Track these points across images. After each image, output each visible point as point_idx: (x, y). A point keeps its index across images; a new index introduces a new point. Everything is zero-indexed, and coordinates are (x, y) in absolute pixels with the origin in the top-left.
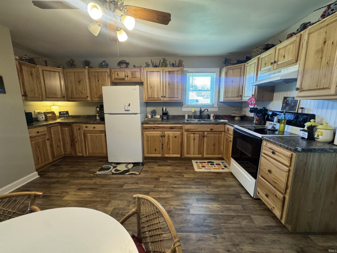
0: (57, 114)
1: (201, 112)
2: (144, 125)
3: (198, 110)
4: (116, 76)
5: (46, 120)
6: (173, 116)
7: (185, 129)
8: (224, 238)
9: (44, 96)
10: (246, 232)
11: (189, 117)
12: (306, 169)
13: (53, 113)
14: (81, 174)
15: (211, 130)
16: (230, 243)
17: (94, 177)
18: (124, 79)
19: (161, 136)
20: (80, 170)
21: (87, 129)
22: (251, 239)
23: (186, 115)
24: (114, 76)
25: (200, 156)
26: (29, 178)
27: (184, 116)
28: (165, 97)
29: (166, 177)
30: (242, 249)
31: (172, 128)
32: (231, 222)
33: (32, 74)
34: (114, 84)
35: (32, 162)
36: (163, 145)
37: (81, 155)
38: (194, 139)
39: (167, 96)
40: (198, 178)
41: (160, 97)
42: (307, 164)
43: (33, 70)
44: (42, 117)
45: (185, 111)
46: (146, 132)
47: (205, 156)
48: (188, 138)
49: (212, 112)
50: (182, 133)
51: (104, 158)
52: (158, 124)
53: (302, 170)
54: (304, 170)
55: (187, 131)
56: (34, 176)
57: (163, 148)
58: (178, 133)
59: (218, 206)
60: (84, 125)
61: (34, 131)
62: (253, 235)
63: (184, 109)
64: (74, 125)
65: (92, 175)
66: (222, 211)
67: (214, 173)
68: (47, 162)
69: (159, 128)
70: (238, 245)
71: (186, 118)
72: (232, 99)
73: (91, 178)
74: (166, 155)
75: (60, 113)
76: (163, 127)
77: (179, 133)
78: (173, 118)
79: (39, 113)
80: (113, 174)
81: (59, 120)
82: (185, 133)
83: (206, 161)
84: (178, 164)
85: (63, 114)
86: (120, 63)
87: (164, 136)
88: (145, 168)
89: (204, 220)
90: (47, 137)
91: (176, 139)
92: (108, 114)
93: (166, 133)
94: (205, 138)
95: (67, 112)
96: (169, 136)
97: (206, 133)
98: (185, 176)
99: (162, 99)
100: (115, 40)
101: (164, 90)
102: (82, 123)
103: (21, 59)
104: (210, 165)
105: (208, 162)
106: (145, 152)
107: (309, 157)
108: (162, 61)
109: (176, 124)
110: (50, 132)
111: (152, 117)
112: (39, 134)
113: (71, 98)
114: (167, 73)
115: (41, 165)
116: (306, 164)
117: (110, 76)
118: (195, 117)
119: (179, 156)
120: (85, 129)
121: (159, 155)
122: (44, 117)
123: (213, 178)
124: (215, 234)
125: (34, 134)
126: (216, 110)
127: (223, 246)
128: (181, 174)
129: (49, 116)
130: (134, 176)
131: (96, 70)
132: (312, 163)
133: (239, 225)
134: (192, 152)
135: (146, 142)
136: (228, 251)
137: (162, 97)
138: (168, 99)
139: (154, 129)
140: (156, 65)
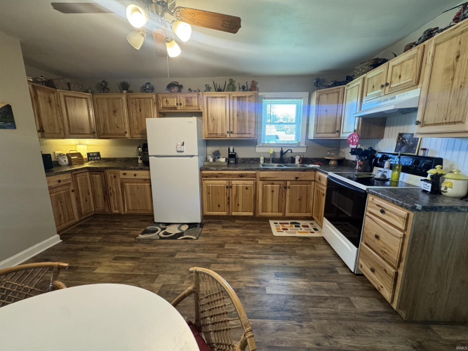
0: (85, 156)
1: (282, 153)
2: (204, 172)
3: (279, 150)
4: (165, 104)
5: (70, 164)
6: (243, 159)
7: (260, 178)
8: (313, 328)
9: (67, 132)
10: (343, 319)
11: (266, 160)
12: (428, 234)
13: (79, 155)
14: (118, 238)
16: (321, 335)
17: (136, 242)
18: (175, 108)
19: (227, 187)
20: (116, 233)
21: (125, 177)
22: (350, 329)
23: (262, 158)
24: (163, 104)
25: (281, 214)
26: (49, 243)
27: (258, 160)
28: (232, 133)
29: (234, 243)
30: (337, 342)
31: (241, 176)
32: (323, 305)
33: (50, 102)
34: (162, 114)
35: (52, 223)
36: (229, 198)
37: (117, 212)
38: (273, 191)
39: (236, 131)
40: (277, 245)
41: (225, 132)
42: (430, 228)
43: (52, 96)
44: (65, 161)
45: (260, 152)
46: (206, 182)
47: (288, 214)
48: (264, 189)
49: (298, 154)
50: (256, 183)
51: (149, 217)
52: (223, 170)
53: (423, 235)
54: (425, 236)
55: (263, 179)
56: (55, 240)
57: (229, 203)
58: (250, 183)
59: (305, 283)
60: (122, 172)
61: (54, 179)
62: (351, 324)
63: (258, 150)
64: (108, 172)
65: (133, 239)
66: (310, 291)
67: (300, 238)
68: (72, 222)
69: (225, 175)
70: (331, 337)
71: (262, 162)
72: (325, 135)
73: (131, 244)
74: (234, 214)
75: (88, 154)
76: (229, 175)
77: (252, 182)
78: (243, 162)
79: (60, 155)
80: (161, 238)
81: (87, 165)
82: (260, 183)
83: (289, 222)
84: (250, 225)
85: (93, 156)
86: (170, 86)
87: (231, 187)
88: (205, 230)
89: (285, 303)
90: (72, 188)
91: (248, 191)
92: (154, 156)
93: (233, 182)
94: (288, 190)
95: (98, 154)
96: (237, 187)
97: (289, 183)
98: (260, 242)
99: (228, 135)
100: (164, 55)
101: (231, 123)
102: (118, 168)
103: (35, 81)
104: (294, 227)
105: (291, 223)
106: (205, 210)
107: (432, 218)
108: (228, 82)
109: (248, 170)
110: (76, 181)
111: (214, 160)
112: (61, 183)
113: (104, 134)
114: (236, 99)
115: (64, 226)
116: (427, 227)
117: (157, 104)
118: (274, 161)
119: (251, 214)
120: (122, 176)
121: (224, 213)
122: (67, 159)
123: (298, 246)
124: (301, 322)
125: (54, 184)
126: (304, 150)
127: (311, 337)
128: (253, 239)
129: (75, 158)
130: (189, 241)
131: (137, 96)
132: (436, 226)
133: (333, 310)
134: (269, 209)
135: (206, 193)
136: (318, 345)
137: (228, 132)
138: (236, 136)
139: (217, 177)
140: (220, 88)
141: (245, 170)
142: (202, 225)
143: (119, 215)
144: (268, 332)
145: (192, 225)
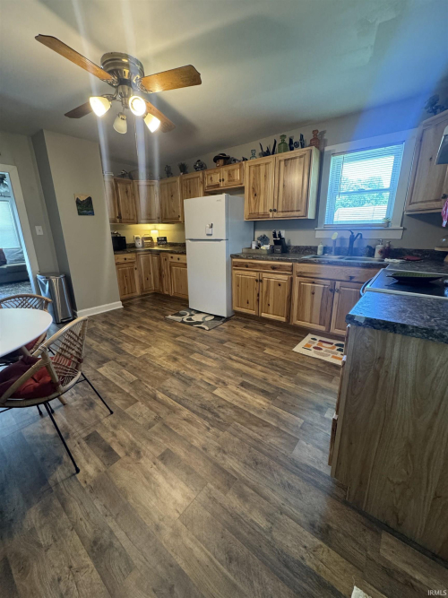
0: (155, 241)
1: (352, 239)
2: (234, 260)
3: (347, 235)
4: (210, 182)
5: (143, 247)
6: (296, 247)
7: (297, 273)
8: (218, 437)
12: (382, 373)
13: (151, 238)
15: (351, 278)
16: (217, 444)
17: (162, 320)
18: (218, 186)
19: (257, 281)
20: (157, 310)
21: (172, 260)
22: (255, 460)
23: (321, 246)
24: (208, 182)
25: (323, 328)
26: (114, 306)
27: (315, 249)
28: (275, 210)
29: (238, 344)
30: (224, 459)
31: (274, 268)
32: (254, 428)
33: (127, 192)
35: (117, 290)
36: (258, 295)
37: (166, 293)
38: (313, 293)
39: (280, 209)
40: (282, 360)
41: (268, 211)
43: (129, 187)
44: (139, 244)
45: (319, 237)
46: (236, 272)
48: (302, 290)
50: (292, 279)
52: (253, 259)
55: (300, 275)
56: (118, 305)
57: (258, 300)
58: (284, 278)
59: (264, 403)
60: (170, 255)
61: (122, 257)
62: (261, 457)
63: (319, 234)
65: (162, 317)
66: (260, 412)
68: (134, 295)
69: (256, 265)
70: (224, 452)
72: (423, 206)
73: (158, 320)
74: (263, 315)
75: (158, 238)
76: (260, 265)
77: (286, 277)
79: (137, 238)
80: (183, 322)
81: (156, 248)
82: (297, 279)
83: (336, 342)
84: (278, 333)
85: (162, 241)
86: (216, 159)
87: (261, 281)
88: (225, 326)
89: (219, 406)
90: (135, 266)
91: (281, 289)
92: (191, 240)
93: (264, 275)
94: (336, 295)
95: (165, 238)
96: (268, 282)
97: (338, 284)
98: (267, 351)
99: (271, 214)
101: (276, 197)
102: (172, 252)
104: (335, 350)
106: (234, 304)
109: (282, 260)
111: (257, 248)
112: (127, 261)
113: (165, 219)
114: (282, 163)
115: (127, 296)
117: (203, 183)
118: (338, 252)
119: (283, 319)
120: (170, 260)
121: (253, 313)
122: (141, 242)
124: (212, 426)
125: (122, 261)
127: (206, 441)
128: (262, 346)
129: (147, 241)
133: (260, 438)
134: (307, 317)
135: (235, 287)
136: (204, 449)
137: (271, 211)
138: (281, 215)
139: (247, 267)
140: (268, 151)
141: (278, 260)
142: (227, 319)
143: (168, 296)
144: (177, 416)
145: (217, 318)
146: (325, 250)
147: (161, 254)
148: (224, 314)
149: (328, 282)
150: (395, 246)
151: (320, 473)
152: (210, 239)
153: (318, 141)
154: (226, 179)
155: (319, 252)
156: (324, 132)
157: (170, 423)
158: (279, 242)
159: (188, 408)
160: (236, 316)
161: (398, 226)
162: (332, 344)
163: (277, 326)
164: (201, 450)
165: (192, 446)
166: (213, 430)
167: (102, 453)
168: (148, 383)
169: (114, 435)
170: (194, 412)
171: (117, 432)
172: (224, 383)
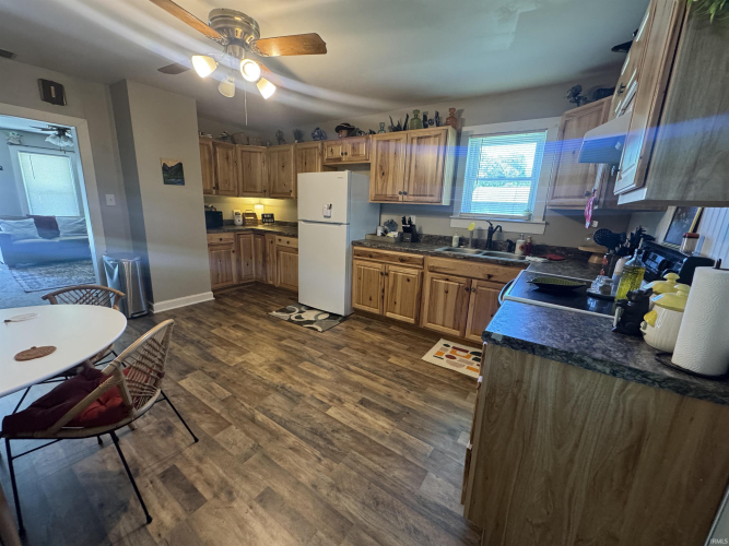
0: (260, 218)
1: (491, 231)
2: (356, 248)
4: (330, 155)
5: (244, 224)
7: (429, 267)
8: (331, 470)
9: (241, 190)
10: (382, 487)
13: (254, 215)
14: (255, 309)
15: (490, 276)
16: (330, 480)
17: (264, 317)
18: (339, 159)
19: (382, 274)
20: (258, 304)
21: (280, 244)
22: (375, 499)
23: (456, 237)
24: (327, 155)
25: (457, 333)
27: (449, 240)
29: (357, 350)
30: (338, 499)
31: (402, 260)
32: (376, 458)
33: (227, 158)
34: (328, 168)
35: (208, 279)
36: (383, 291)
37: (271, 282)
38: (447, 292)
39: (411, 192)
40: (410, 371)
41: (397, 193)
42: (525, 386)
43: (230, 152)
44: (239, 221)
45: (455, 227)
46: (358, 262)
47: (469, 336)
48: (434, 286)
50: (423, 274)
51: (293, 295)
52: (378, 248)
53: (510, 396)
54: (515, 400)
55: (433, 270)
56: (209, 296)
57: (383, 297)
58: (413, 273)
59: (387, 426)
60: (278, 237)
61: (216, 237)
62: (383, 495)
63: (454, 223)
65: (264, 314)
66: (382, 437)
67: (459, 375)
68: (229, 283)
69: (380, 256)
70: (339, 490)
72: (566, 202)
73: (259, 317)
74: (388, 314)
75: (263, 215)
76: (387, 256)
77: (416, 271)
79: (237, 214)
80: (290, 320)
81: (260, 227)
82: (428, 275)
84: (404, 337)
85: (268, 218)
86: (339, 129)
87: (387, 274)
88: (342, 327)
89: (333, 431)
90: (233, 248)
91: (410, 285)
92: (304, 221)
93: (391, 268)
94: (473, 295)
95: (272, 215)
96: (395, 276)
97: (475, 282)
98: (393, 360)
99: (400, 197)
101: (407, 179)
102: (279, 234)
106: (354, 300)
107: (528, 367)
108: (412, 116)
109: (411, 252)
110: (239, 242)
111: (383, 235)
112: (223, 242)
113: (273, 193)
114: (415, 141)
115: (220, 285)
116: (519, 382)
117: (322, 154)
118: (476, 244)
119: (412, 321)
120: (277, 243)
121: (376, 311)
122: (241, 219)
123: (442, 383)
124: (324, 456)
125: (216, 241)
127: (316, 476)
128: (386, 353)
129: (249, 217)
130: (312, 332)
131: (304, 146)
132: (539, 385)
133: (382, 470)
134: (439, 320)
135: (356, 280)
136: (315, 486)
137: (400, 193)
138: (412, 198)
139: (371, 257)
140: (399, 126)
141: (408, 251)
142: (345, 318)
143: (272, 287)
144: (280, 444)
145: (333, 316)
146: (462, 241)
147: (267, 235)
148: (342, 313)
149: (463, 280)
150: (538, 242)
151: (451, 513)
152: (327, 222)
153: (455, 120)
154: (350, 153)
155: (455, 244)
156: (461, 111)
157: (272, 453)
158: (409, 229)
159: (294, 433)
160: (355, 315)
161: (540, 221)
162: (467, 352)
163: (404, 328)
164: (310, 487)
165: (299, 483)
166: (325, 461)
167: (183, 495)
168: (245, 400)
169: (199, 470)
170: (302, 438)
171: (203, 467)
172: (339, 400)
